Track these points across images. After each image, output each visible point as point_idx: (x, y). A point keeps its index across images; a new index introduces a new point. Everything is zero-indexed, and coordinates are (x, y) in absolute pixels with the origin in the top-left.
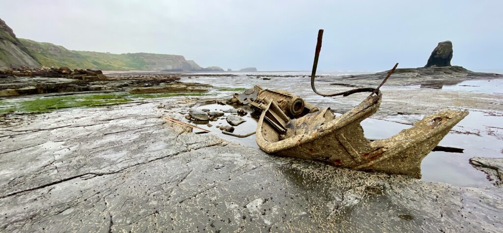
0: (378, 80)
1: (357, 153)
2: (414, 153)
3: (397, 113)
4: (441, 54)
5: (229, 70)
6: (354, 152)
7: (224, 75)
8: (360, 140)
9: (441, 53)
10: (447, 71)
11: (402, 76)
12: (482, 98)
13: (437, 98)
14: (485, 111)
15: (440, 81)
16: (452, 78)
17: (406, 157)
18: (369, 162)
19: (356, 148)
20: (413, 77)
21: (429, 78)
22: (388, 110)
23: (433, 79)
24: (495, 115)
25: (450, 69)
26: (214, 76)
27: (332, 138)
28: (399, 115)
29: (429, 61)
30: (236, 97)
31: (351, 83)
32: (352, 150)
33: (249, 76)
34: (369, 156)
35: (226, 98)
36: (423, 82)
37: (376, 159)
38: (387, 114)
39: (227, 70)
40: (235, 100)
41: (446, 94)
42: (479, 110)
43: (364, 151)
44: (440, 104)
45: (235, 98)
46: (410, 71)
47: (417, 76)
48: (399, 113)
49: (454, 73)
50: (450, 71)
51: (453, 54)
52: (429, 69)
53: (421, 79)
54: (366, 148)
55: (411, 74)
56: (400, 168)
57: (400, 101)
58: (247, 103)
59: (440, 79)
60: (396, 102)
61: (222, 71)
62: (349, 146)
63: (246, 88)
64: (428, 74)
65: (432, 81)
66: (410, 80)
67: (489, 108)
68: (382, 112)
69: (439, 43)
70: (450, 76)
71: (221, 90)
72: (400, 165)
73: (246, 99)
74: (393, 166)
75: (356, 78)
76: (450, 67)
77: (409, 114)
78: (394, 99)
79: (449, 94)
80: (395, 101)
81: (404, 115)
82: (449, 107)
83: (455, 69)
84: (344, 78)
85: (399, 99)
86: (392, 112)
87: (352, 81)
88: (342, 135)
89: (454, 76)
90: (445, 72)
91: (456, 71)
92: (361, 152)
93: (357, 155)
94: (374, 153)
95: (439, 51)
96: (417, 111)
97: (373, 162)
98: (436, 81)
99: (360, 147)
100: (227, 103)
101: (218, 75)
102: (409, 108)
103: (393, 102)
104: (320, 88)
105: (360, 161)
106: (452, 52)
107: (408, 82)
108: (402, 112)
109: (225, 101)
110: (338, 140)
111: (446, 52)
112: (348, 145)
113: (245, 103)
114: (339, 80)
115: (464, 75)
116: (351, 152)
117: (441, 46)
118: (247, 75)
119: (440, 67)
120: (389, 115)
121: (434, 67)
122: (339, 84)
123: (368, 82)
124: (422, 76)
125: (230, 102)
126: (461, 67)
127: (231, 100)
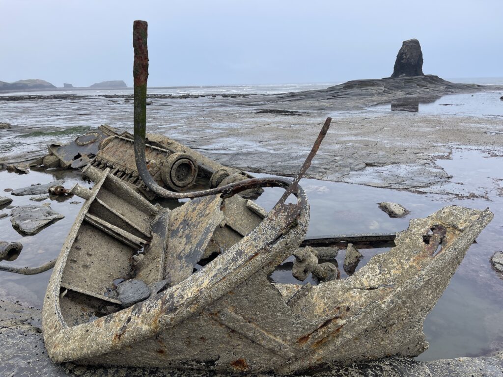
0: (331, 101)
1: (280, 341)
2: (405, 314)
3: (364, 165)
4: (409, 58)
5: (68, 86)
6: (270, 340)
7: (55, 97)
8: (279, 314)
9: (408, 56)
10: (420, 83)
11: (364, 92)
12: (473, 125)
13: (416, 129)
14: (483, 148)
15: (413, 98)
16: (428, 92)
17: (391, 325)
18: (313, 352)
19: (273, 330)
20: (379, 94)
21: (400, 94)
22: (350, 161)
23: (405, 96)
24: (496, 156)
25: (423, 79)
26: (30, 98)
27: (205, 321)
28: (368, 168)
29: (395, 67)
30: (54, 152)
31: (291, 107)
32: (264, 338)
33: (111, 97)
34: (309, 342)
35: (31, 156)
36: (393, 100)
37: (326, 344)
38: (348, 169)
39: (62, 86)
40: (51, 159)
41: (426, 121)
42: (474, 147)
43: (295, 334)
44: (422, 141)
45: (52, 154)
46: (373, 85)
47: (384, 91)
48: (367, 165)
49: (429, 85)
50: (423, 83)
51: (423, 57)
52: (397, 80)
53: (390, 97)
54: (298, 328)
55: (375, 88)
56: (384, 347)
57: (366, 139)
58: (80, 164)
59: (414, 96)
60: (360, 142)
61: (51, 87)
62: (253, 330)
63: (92, 126)
64: (398, 88)
65: (405, 99)
66: (376, 98)
67: (486, 143)
68: (340, 166)
69: (404, 43)
70: (425, 90)
71: (26, 136)
72: (383, 340)
73: (78, 156)
74: (369, 345)
75: (298, 98)
76: (423, 77)
77: (383, 164)
78: (356, 135)
79: (430, 121)
80: (360, 139)
81: (376, 168)
82: (435, 144)
83: (429, 80)
84: (280, 97)
85: (364, 134)
86: (357, 163)
87: (293, 103)
88: (230, 311)
89: (430, 89)
90: (417, 85)
91: (431, 83)
92: (288, 338)
93: (280, 345)
94: (320, 333)
95: (405, 53)
96: (393, 158)
97: (321, 352)
98: (410, 98)
99: (282, 326)
100: (33, 168)
101: (40, 97)
102: (380, 153)
103: (356, 142)
104: (239, 120)
105: (292, 354)
106: (421, 55)
107: (373, 101)
108: (372, 162)
109: (28, 164)
110: (221, 324)
111: (414, 54)
112: (250, 329)
113: (76, 164)
114: (272, 101)
115: (442, 88)
116: (264, 343)
117: (407, 46)
118: (106, 96)
119: (411, 77)
120: (352, 170)
121: (403, 76)
122: (271, 111)
123: (317, 104)
124: (391, 91)
125: (39, 166)
126: (436, 77)
127: (42, 161)
